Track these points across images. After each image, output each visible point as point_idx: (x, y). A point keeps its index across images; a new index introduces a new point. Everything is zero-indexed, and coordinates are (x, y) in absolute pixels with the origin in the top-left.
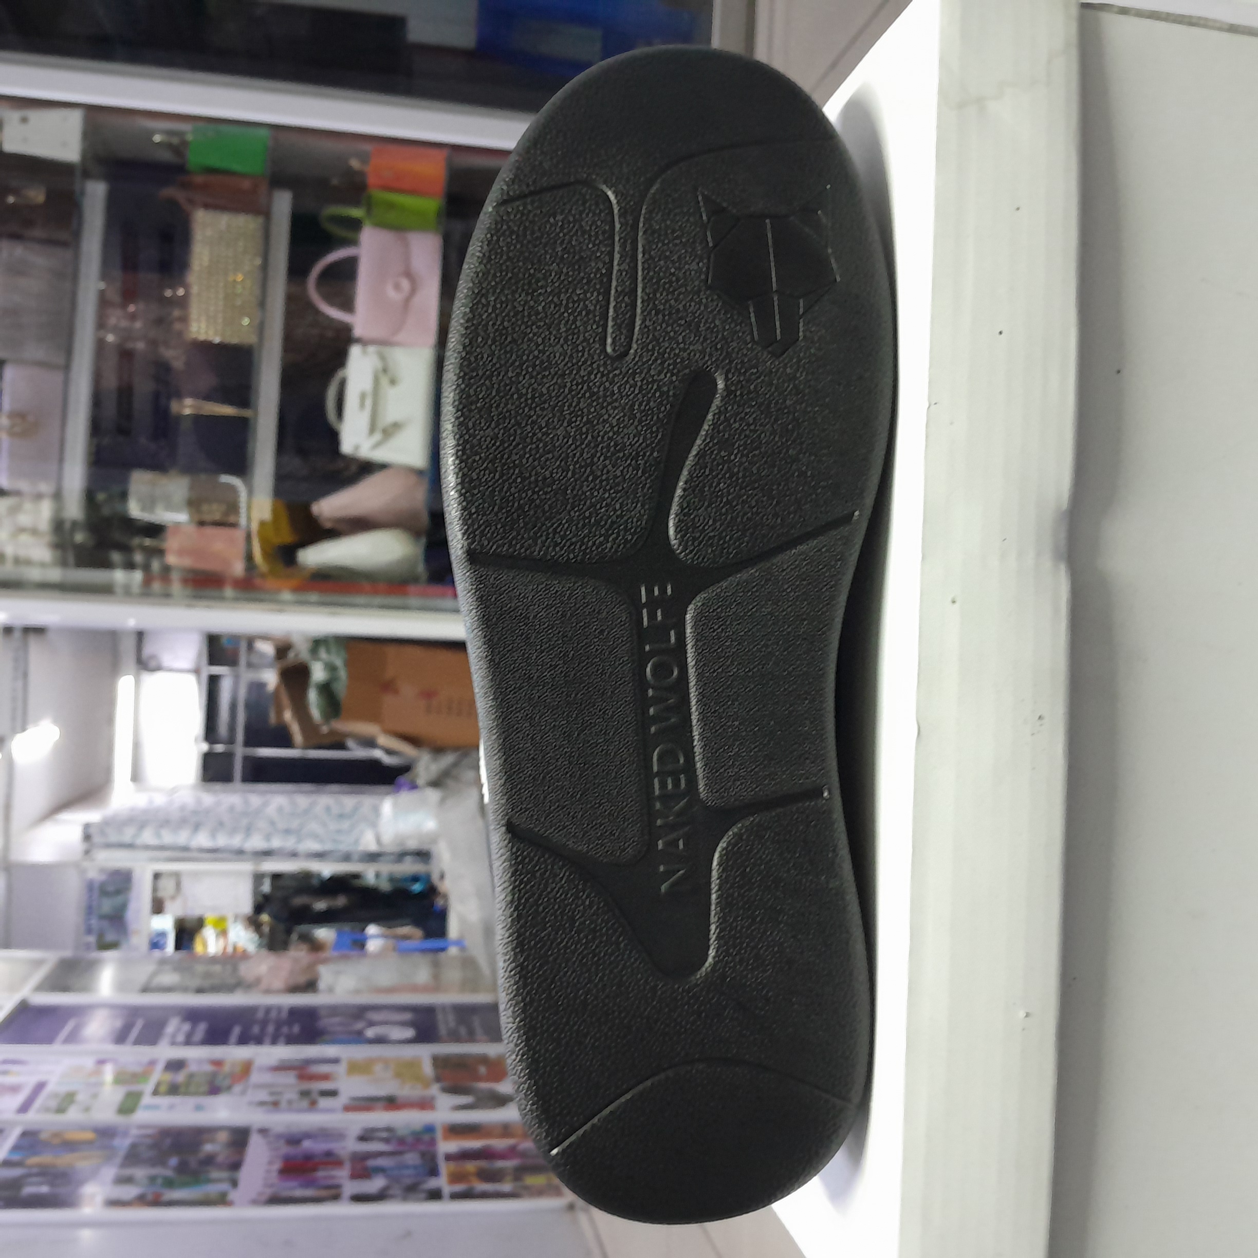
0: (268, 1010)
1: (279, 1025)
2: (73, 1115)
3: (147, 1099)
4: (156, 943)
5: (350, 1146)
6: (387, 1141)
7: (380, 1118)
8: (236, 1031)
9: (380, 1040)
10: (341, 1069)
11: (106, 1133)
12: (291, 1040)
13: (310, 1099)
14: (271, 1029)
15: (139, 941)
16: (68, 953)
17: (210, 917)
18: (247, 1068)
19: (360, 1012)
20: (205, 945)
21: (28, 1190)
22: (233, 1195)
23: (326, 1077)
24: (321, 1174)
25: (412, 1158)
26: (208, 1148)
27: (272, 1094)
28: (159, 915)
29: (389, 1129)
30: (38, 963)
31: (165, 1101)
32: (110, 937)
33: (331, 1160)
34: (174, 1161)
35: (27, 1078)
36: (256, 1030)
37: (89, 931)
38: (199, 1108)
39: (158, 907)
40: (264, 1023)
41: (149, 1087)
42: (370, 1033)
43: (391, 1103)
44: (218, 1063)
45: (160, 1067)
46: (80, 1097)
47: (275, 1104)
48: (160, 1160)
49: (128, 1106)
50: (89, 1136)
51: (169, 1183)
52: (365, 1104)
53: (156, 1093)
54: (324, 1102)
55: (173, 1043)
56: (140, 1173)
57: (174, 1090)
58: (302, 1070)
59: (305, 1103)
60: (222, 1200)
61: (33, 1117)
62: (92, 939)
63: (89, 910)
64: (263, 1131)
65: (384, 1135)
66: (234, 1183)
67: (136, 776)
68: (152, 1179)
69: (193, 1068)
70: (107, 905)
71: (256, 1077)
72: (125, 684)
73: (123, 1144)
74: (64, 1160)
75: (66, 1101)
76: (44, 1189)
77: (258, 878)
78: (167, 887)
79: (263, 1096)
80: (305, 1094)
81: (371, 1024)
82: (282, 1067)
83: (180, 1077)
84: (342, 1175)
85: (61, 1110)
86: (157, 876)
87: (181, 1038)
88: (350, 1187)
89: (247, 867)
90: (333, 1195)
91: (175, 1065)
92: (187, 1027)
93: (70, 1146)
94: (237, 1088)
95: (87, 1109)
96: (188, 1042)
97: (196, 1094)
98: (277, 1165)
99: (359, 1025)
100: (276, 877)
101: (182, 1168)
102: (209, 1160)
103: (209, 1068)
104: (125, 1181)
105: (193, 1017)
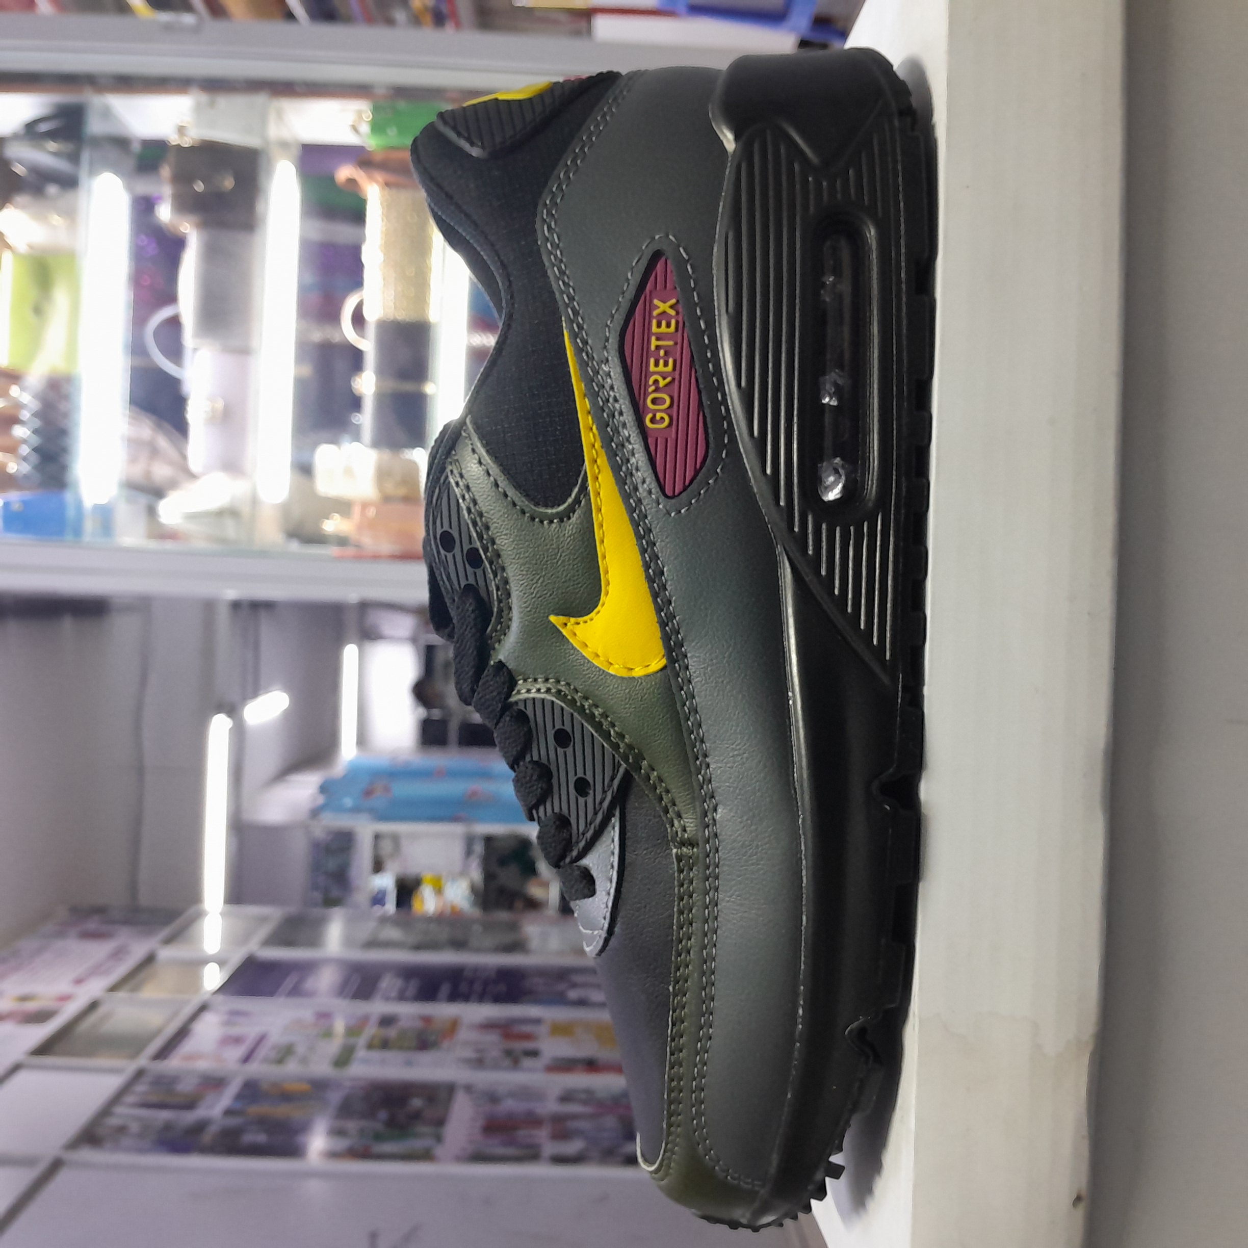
0: (476, 969)
1: (486, 983)
2: (292, 1067)
3: (361, 1053)
4: (378, 899)
5: (551, 1106)
6: (585, 1102)
7: (580, 1080)
8: (445, 989)
9: (582, 1003)
10: (543, 1030)
11: (319, 1086)
12: (498, 999)
13: (514, 1059)
14: (478, 987)
15: (361, 898)
16: (293, 909)
17: (427, 876)
18: (454, 1025)
19: (562, 975)
20: (422, 901)
21: (249, 1138)
22: (439, 1151)
23: (528, 1037)
24: (522, 1134)
25: (610, 1122)
26: (417, 1103)
27: (478, 1051)
28: (380, 872)
29: (589, 1092)
30: (263, 920)
31: (376, 1055)
32: (335, 893)
33: (533, 1121)
34: (383, 1115)
35: (251, 1031)
36: (463, 987)
37: (315, 887)
38: (409, 1063)
39: (378, 867)
40: (471, 982)
41: (362, 1041)
42: (573, 994)
43: (591, 1065)
44: (427, 1020)
45: (374, 1020)
46: (301, 1049)
47: (479, 1063)
48: (369, 1113)
49: (343, 1059)
50: (305, 1087)
51: (378, 1137)
52: (565, 1065)
53: (370, 1046)
54: (527, 1062)
55: (387, 999)
56: (352, 1125)
57: (384, 1045)
58: (506, 1029)
59: (507, 1062)
60: (426, 1156)
61: (256, 1069)
62: (318, 896)
63: (316, 867)
64: (469, 1088)
65: (583, 1096)
66: (439, 1139)
67: (362, 740)
68: (362, 1132)
69: (403, 1024)
70: (332, 864)
71: (464, 1034)
72: (350, 652)
73: (335, 1097)
74: (281, 1111)
75: (285, 1053)
76: (261, 1138)
77: (470, 841)
78: (386, 847)
79: (469, 1053)
80: (509, 1053)
81: (574, 986)
82: (489, 1026)
83: (392, 1032)
84: (542, 1135)
85: (280, 1061)
86: (377, 837)
87: (394, 994)
88: (550, 1148)
89: (458, 829)
90: (532, 1155)
91: (387, 1021)
92: (399, 983)
93: (286, 1096)
94: (446, 1044)
95: (304, 1061)
96: (402, 997)
97: (409, 1049)
98: (480, 1123)
99: (561, 987)
100: (489, 840)
101: (392, 1123)
102: (416, 1116)
103: (419, 1024)
104: (337, 1132)
105: (409, 973)
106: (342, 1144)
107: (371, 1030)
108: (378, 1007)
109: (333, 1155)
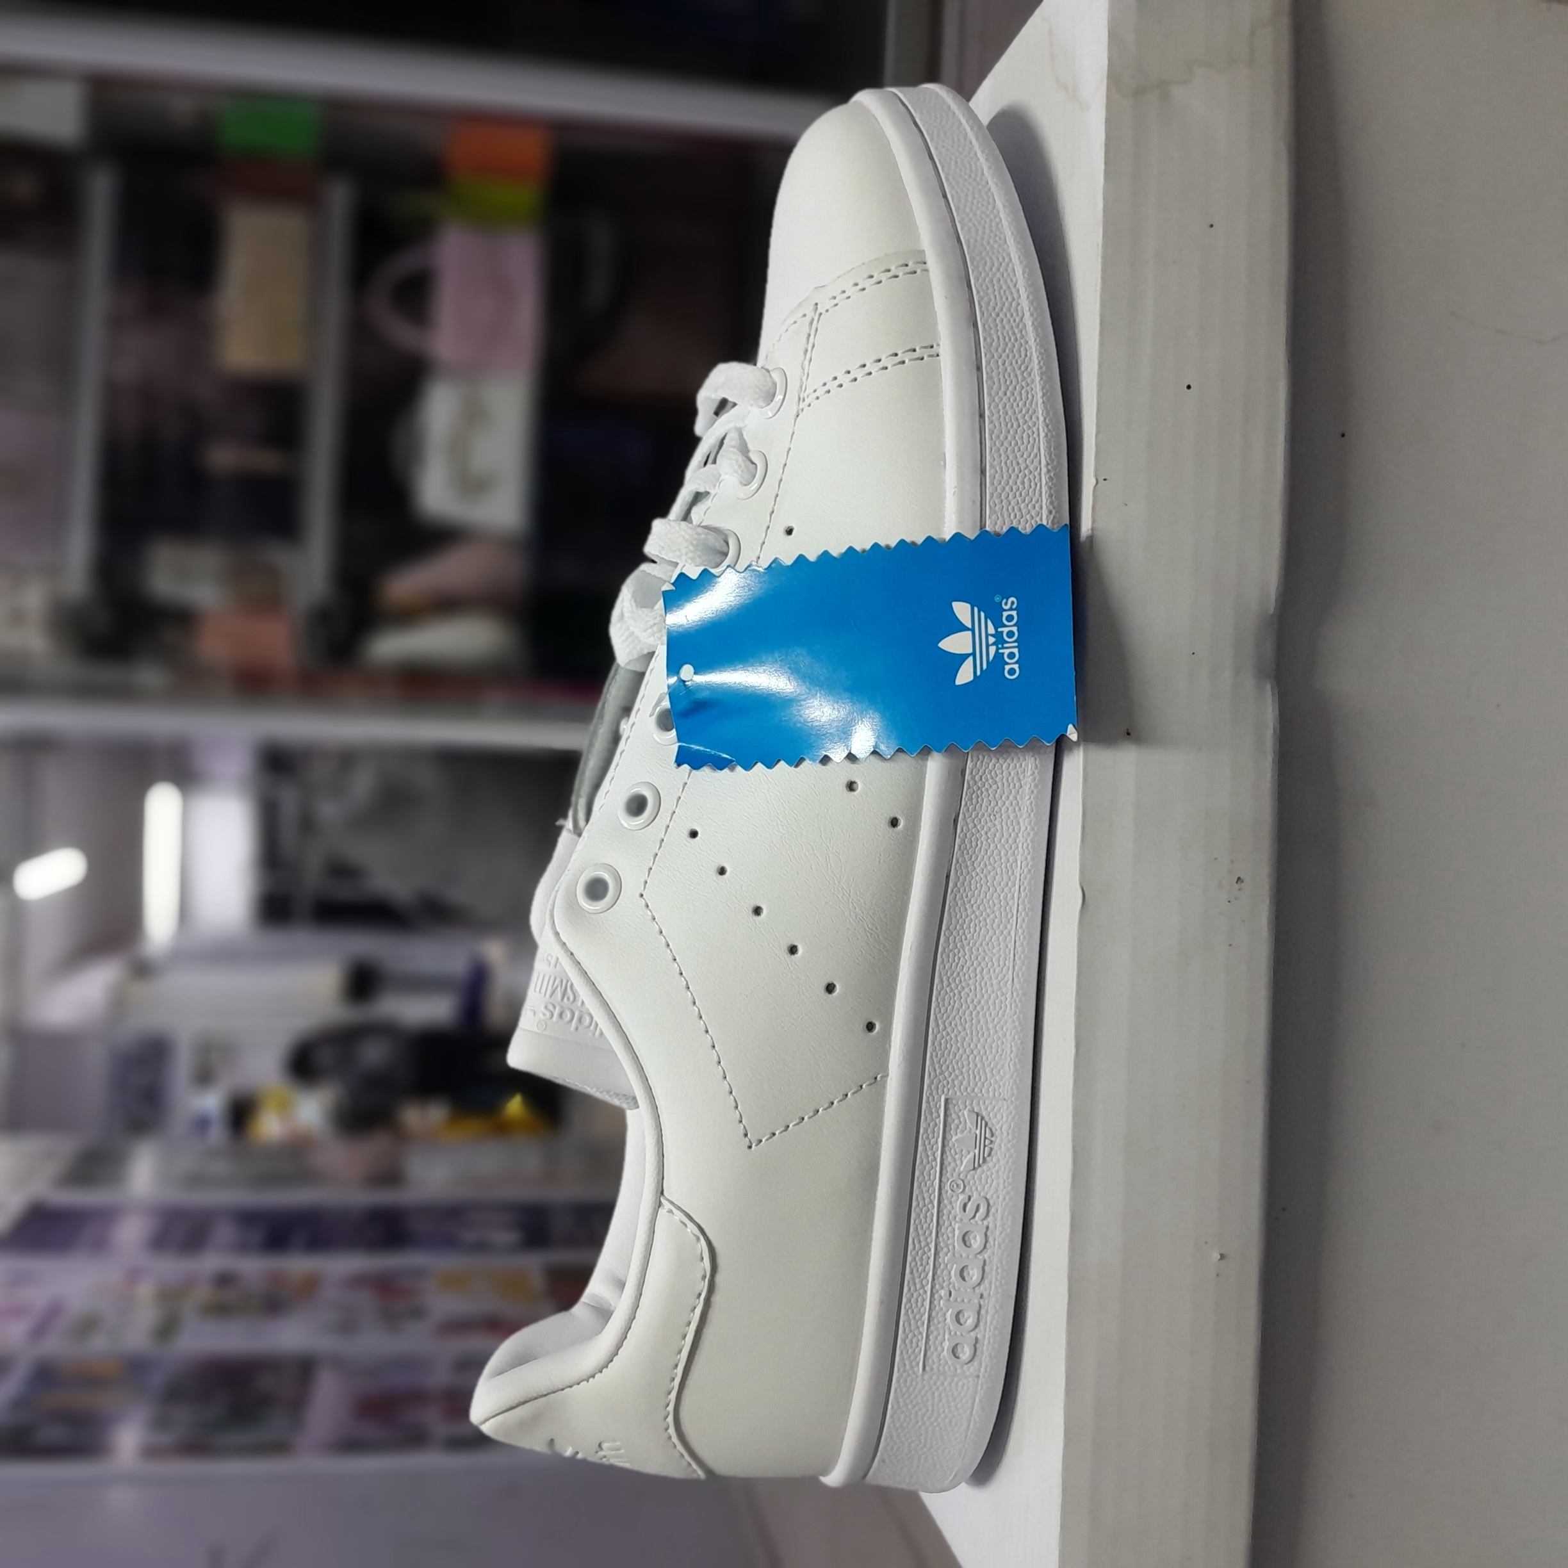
0: (339, 1210)
2: (99, 1344)
3: (191, 1321)
5: (442, 1377)
7: (479, 1343)
8: (301, 1235)
9: (482, 1247)
10: (431, 1282)
11: (138, 1367)
12: (373, 1246)
13: (392, 1321)
15: (180, 1124)
18: (313, 1284)
19: (454, 1213)
20: (265, 1128)
21: (44, 1436)
22: (295, 1441)
23: (410, 1293)
24: (406, 1413)
27: (345, 1312)
28: (205, 1089)
30: (47, 1157)
33: (417, 1397)
34: (223, 1398)
35: (38, 1296)
36: (323, 1233)
38: (255, 1331)
39: (205, 1078)
41: (191, 1306)
42: (470, 1236)
44: (277, 1278)
45: (205, 1279)
46: (109, 1320)
47: (347, 1326)
48: (205, 1396)
49: (167, 1330)
50: (115, 1367)
51: (218, 1426)
54: (408, 1325)
55: (223, 1250)
56: (181, 1414)
57: (220, 1310)
58: (385, 1284)
59: (384, 1325)
60: (279, 1448)
61: (52, 1344)
64: (336, 1361)
66: (298, 1426)
68: (195, 1422)
69: (246, 1283)
70: (139, 1080)
71: (327, 1294)
73: (156, 1381)
74: (82, 1399)
75: (87, 1325)
76: (59, 1434)
79: (335, 1315)
80: (385, 1312)
81: (470, 1226)
82: (358, 1281)
83: (231, 1295)
84: (430, 1414)
85: (81, 1336)
87: (232, 1244)
88: (440, 1429)
90: (415, 1438)
91: (224, 1280)
92: (237, 1231)
94: (304, 1307)
95: (114, 1333)
96: (241, 1249)
98: (350, 1404)
99: (453, 1227)
101: (235, 1407)
102: (267, 1399)
103: (267, 1284)
104: (160, 1422)
105: (247, 1218)
106: (165, 1438)
107: (203, 1293)
108: (211, 1262)
109: (151, 1452)
